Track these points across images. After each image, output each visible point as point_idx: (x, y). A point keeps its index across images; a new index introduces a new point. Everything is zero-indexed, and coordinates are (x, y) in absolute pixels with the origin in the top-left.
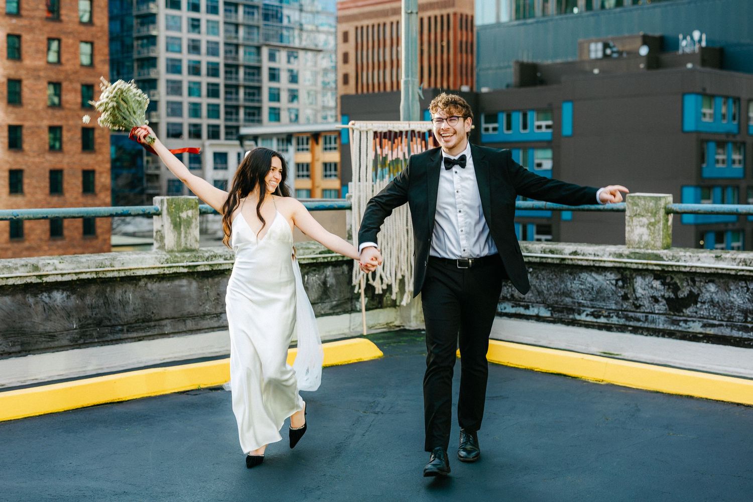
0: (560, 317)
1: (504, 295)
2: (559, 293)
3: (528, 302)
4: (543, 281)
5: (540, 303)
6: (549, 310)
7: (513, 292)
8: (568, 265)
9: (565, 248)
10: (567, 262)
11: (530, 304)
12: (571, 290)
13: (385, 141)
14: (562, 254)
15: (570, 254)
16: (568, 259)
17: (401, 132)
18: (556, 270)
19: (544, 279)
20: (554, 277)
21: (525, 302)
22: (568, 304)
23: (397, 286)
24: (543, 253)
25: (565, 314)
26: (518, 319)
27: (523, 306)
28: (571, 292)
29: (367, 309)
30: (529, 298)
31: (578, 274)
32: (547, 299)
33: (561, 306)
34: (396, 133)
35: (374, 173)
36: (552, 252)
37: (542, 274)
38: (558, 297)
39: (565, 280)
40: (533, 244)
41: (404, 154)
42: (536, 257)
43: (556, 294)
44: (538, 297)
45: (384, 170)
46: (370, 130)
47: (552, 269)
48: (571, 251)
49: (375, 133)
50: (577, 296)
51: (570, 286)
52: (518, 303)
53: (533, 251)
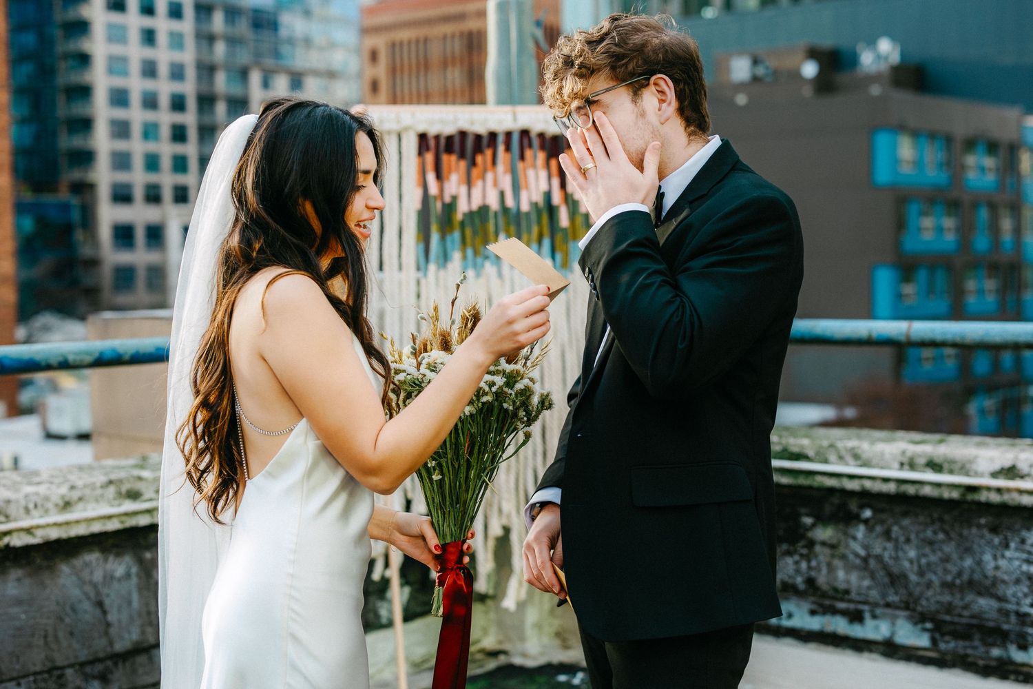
0: (961, 651)
1: (786, 579)
2: (958, 582)
3: (860, 602)
4: (906, 547)
5: (897, 608)
6: (925, 630)
7: (813, 574)
8: (987, 507)
9: (976, 457)
10: (983, 497)
11: (866, 608)
12: (995, 577)
13: (449, 160)
14: (967, 474)
15: (995, 475)
16: (989, 489)
17: (493, 136)
18: (947, 517)
19: (908, 541)
20: (941, 536)
21: (850, 601)
22: (986, 616)
23: (490, 556)
24: (906, 467)
25: (977, 643)
26: (830, 649)
27: (843, 613)
28: (995, 582)
29: (408, 617)
30: (863, 592)
31: (1019, 531)
32: (919, 598)
33: (964, 621)
34: (478, 137)
35: (421, 246)
36: (934, 466)
37: (902, 528)
38: (952, 594)
39: (975, 547)
40: (873, 443)
41: (502, 194)
42: (886, 480)
43: (947, 586)
44: (891, 591)
45: (449, 238)
46: (407, 129)
47: (935, 515)
48: (997, 466)
49: (423, 137)
50: (1014, 595)
51: (992, 564)
52: (827, 602)
53: (874, 462)
